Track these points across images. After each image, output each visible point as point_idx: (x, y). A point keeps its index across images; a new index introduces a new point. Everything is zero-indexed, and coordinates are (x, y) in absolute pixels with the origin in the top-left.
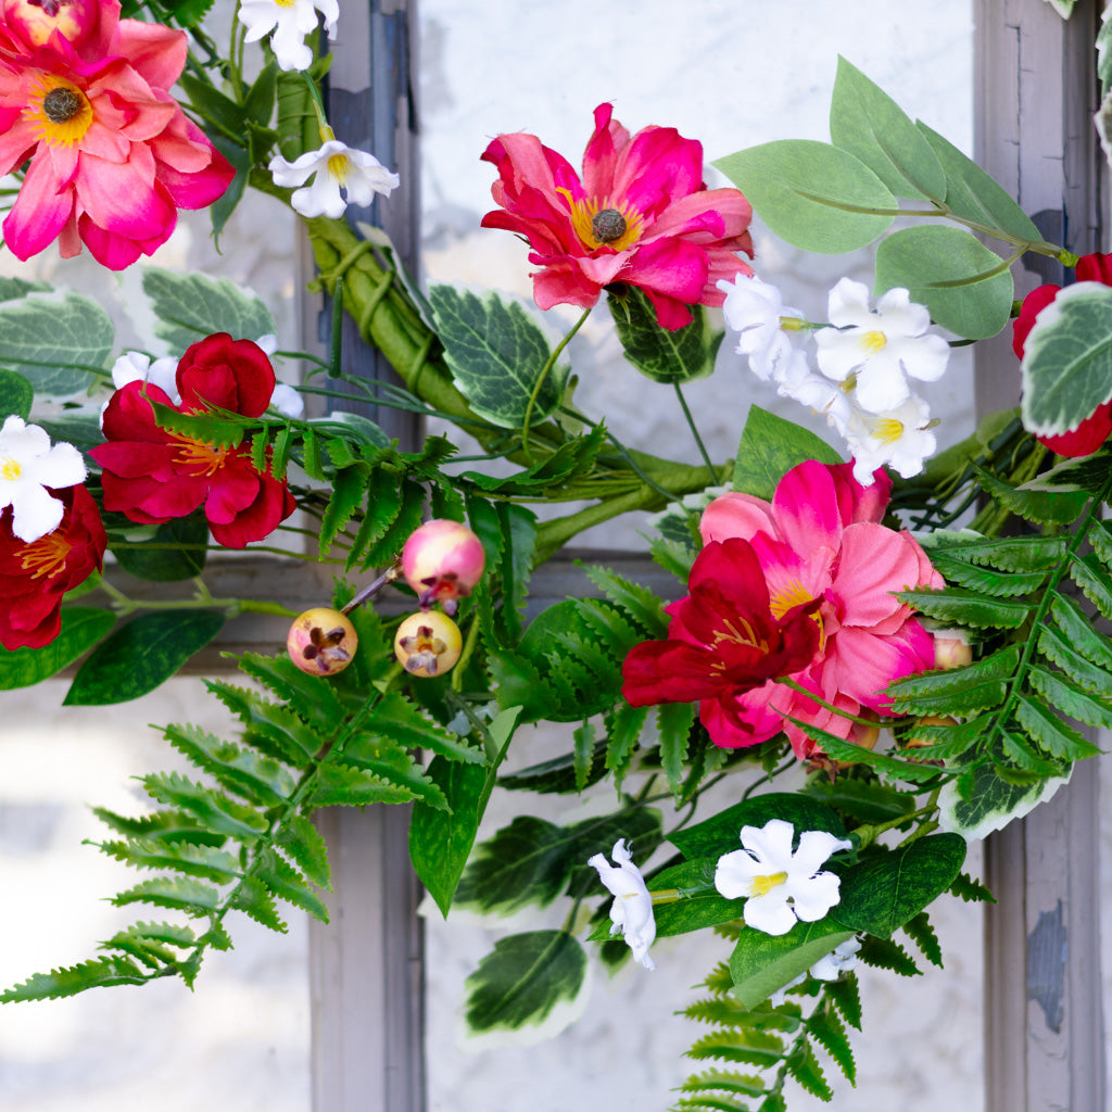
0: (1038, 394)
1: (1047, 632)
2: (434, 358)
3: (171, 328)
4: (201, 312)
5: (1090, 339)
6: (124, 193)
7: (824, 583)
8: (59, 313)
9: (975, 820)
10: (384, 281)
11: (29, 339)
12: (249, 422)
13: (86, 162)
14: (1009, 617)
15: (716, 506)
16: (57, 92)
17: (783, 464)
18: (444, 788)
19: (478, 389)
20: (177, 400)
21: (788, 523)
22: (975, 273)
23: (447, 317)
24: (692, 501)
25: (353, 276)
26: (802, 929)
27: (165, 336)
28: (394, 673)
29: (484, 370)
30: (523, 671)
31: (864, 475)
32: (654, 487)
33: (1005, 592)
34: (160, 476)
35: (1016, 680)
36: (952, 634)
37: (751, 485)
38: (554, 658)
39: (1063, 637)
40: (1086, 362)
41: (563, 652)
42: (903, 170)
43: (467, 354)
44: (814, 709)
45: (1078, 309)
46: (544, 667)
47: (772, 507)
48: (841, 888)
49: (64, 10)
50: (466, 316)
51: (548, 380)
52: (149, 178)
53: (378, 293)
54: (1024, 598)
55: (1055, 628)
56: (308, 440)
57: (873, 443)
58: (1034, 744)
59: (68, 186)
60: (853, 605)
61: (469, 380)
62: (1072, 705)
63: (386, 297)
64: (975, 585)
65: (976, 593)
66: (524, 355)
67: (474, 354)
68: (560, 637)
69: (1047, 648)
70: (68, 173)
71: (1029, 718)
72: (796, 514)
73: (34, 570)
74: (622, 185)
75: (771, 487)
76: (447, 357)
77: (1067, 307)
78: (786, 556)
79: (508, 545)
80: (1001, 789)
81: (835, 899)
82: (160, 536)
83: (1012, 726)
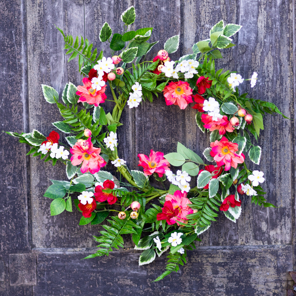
0: (199, 184)
1: (205, 209)
2: (132, 179)
3: (100, 178)
4: (104, 176)
5: (205, 177)
6: (94, 165)
7: (180, 205)
8: (87, 177)
9: (199, 232)
10: (126, 170)
11: (84, 180)
12: (112, 190)
13: (90, 162)
14: (201, 207)
15: (167, 196)
16: (86, 154)
17: (175, 191)
18: (136, 231)
19: (138, 183)
20: (103, 187)
21: (175, 198)
22: (194, 168)
23: (134, 175)
24: (164, 195)
25: (122, 169)
26: (178, 245)
27: (100, 179)
28: (130, 218)
29: (139, 181)
30: (145, 217)
31: (182, 192)
32: (160, 194)
33: (200, 204)
34: (102, 196)
35: (201, 215)
36: (196, 210)
37: (171, 193)
38: (149, 215)
39: (206, 210)
40: (205, 180)
41: (150, 215)
42: (186, 155)
43: (136, 179)
44: (180, 220)
45: (204, 174)
46: (148, 216)
47: (174, 196)
48: (182, 240)
49: (87, 146)
50: (136, 175)
51: (146, 182)
52: (97, 164)
53: (125, 171)
54: (201, 205)
55: (205, 208)
56: (119, 191)
57: (183, 188)
58: (203, 222)
59: (88, 165)
60: (183, 207)
61: (137, 182)
62: (208, 218)
63: (126, 172)
64: (196, 203)
65: (196, 204)
66: (143, 179)
67: (137, 179)
68: (149, 213)
69: (205, 211)
70: (87, 163)
71: (202, 219)
72: (176, 196)
73: (88, 208)
74: (154, 159)
75: (173, 193)
76: (134, 179)
77: (202, 174)
78: (175, 201)
79: (143, 202)
80: (202, 228)
81: (181, 241)
82: (101, 203)
83: (201, 220)
